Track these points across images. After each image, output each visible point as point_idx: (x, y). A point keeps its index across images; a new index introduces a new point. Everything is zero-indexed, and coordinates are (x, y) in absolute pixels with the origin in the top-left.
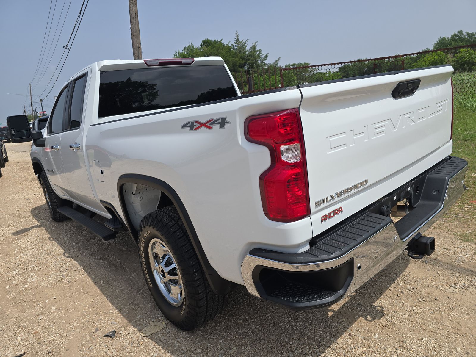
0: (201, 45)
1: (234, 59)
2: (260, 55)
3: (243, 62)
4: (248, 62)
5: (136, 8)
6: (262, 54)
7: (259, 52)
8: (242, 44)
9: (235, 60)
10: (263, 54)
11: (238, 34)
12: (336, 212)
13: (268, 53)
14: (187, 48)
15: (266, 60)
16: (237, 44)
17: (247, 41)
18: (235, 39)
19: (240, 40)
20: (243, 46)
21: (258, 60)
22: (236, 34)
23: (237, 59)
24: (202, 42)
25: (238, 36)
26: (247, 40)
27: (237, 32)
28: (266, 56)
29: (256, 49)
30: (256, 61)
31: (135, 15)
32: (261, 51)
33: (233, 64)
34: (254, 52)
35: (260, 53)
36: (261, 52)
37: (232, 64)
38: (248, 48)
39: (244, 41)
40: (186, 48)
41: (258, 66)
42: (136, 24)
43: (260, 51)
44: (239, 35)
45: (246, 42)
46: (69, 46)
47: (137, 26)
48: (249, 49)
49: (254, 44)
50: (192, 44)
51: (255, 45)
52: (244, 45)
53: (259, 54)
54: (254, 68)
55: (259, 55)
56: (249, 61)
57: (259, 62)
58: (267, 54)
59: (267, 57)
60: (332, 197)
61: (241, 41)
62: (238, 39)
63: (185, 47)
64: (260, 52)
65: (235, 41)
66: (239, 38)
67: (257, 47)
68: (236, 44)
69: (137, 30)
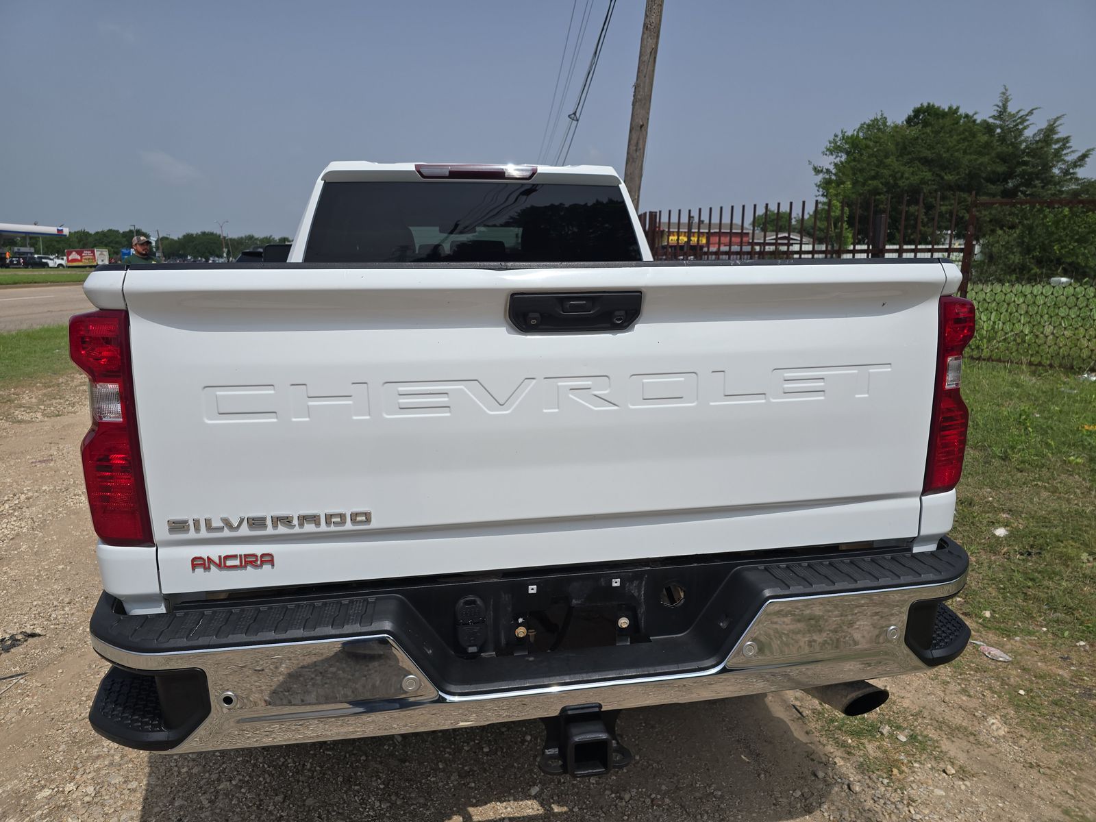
0: (909, 120)
1: (976, 159)
2: (1065, 152)
3: (1001, 169)
4: (1019, 170)
5: (655, 40)
6: (1070, 150)
7: (1061, 144)
8: (1014, 121)
9: (978, 162)
10: (1073, 152)
11: (1008, 95)
12: (249, 561)
13: (1093, 149)
14: (869, 125)
15: (1081, 166)
16: (1001, 121)
17: (1031, 113)
18: (998, 106)
19: (1012, 109)
20: (1017, 125)
21: (1054, 166)
22: (1004, 93)
23: (985, 159)
24: (913, 111)
25: (1007, 100)
26: (1033, 110)
27: (1006, 90)
28: (1084, 157)
29: (1056, 137)
30: (1046, 170)
31: (649, 55)
32: (1068, 142)
33: (970, 172)
34: (1044, 144)
35: (1064, 147)
36: (1067, 145)
37: (967, 172)
38: (1029, 133)
39: (1022, 113)
40: (865, 126)
41: (1048, 181)
42: (647, 76)
43: (1066, 140)
44: (1010, 97)
45: (1027, 115)
46: (578, 115)
47: (647, 81)
48: (1031, 135)
49: (1052, 123)
50: (885, 116)
51: (1054, 124)
52: (1021, 123)
53: (1060, 148)
54: (1035, 187)
55: (1057, 154)
56: (1024, 167)
57: (1056, 171)
58: (1089, 150)
59: (1087, 159)
60: (227, 523)
61: (1014, 112)
62: (1005, 106)
63: (865, 123)
64: (1064, 145)
65: (995, 113)
66: (1009, 104)
67: (1059, 129)
68: (995, 119)
69: (646, 88)
